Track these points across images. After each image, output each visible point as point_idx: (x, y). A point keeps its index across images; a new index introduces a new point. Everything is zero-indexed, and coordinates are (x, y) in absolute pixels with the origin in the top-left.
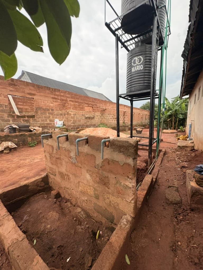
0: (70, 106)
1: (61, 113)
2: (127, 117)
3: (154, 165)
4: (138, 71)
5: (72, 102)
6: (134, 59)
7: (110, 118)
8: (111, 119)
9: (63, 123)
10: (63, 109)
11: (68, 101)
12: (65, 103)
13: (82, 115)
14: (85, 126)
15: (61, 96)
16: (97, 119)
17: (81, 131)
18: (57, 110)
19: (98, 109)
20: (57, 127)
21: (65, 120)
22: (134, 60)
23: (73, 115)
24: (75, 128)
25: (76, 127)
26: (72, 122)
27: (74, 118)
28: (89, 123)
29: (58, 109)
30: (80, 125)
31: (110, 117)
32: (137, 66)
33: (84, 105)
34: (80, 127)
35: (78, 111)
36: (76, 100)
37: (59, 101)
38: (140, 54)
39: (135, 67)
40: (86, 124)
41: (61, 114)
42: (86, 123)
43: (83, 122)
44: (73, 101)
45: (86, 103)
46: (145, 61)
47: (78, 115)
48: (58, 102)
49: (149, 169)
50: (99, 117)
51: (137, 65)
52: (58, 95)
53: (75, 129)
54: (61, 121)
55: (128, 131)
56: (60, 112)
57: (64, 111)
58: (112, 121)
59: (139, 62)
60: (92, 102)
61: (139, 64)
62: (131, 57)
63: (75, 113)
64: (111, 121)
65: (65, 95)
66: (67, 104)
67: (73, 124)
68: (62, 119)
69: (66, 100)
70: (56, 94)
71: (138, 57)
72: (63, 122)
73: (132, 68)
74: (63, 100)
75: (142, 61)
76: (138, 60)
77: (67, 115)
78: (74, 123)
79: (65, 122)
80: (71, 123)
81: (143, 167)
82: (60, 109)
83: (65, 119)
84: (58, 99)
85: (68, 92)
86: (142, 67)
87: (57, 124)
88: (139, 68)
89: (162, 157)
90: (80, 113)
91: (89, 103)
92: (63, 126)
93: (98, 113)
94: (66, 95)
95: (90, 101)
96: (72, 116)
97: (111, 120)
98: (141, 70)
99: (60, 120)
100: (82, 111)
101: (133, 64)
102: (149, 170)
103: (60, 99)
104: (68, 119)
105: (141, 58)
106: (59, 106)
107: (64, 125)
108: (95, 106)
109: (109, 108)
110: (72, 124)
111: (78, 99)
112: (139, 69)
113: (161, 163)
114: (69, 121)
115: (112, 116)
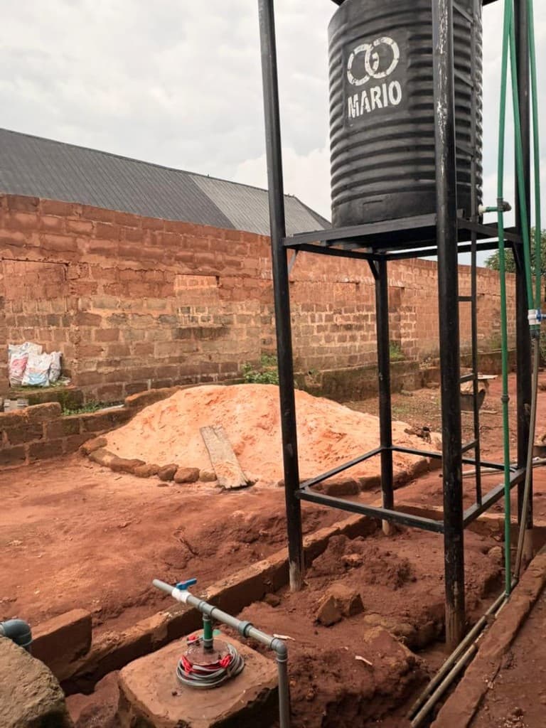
0: (95, 278)
1: (52, 312)
2: (414, 318)
3: (472, 647)
4: (377, 111)
5: (103, 258)
6: (357, 51)
7: (315, 325)
8: (320, 329)
9: (57, 365)
10: (60, 291)
11: (81, 255)
12: (67, 265)
13: (162, 319)
14: (175, 373)
15: (44, 229)
16: (245, 337)
17: (143, 406)
18: (32, 296)
19: (249, 282)
20: (24, 387)
21: (67, 349)
22: (356, 57)
23: (110, 319)
24: (120, 386)
25: (124, 384)
26: (102, 357)
27: (117, 339)
28: (200, 357)
29: (39, 291)
30: (149, 373)
31: (313, 321)
32: (372, 90)
33: (170, 269)
34: (149, 382)
35: (138, 301)
36: (128, 247)
37: (33, 255)
38: (382, 24)
39: (364, 94)
40: (184, 364)
41: (52, 315)
42: (181, 359)
43: (167, 356)
44: (107, 253)
45: (179, 259)
46: (410, 62)
47: (137, 317)
48: (27, 260)
49: (434, 680)
50: (253, 323)
51: (373, 82)
52: (27, 229)
53: (119, 394)
54: (49, 353)
55: (417, 392)
56: (48, 308)
57: (62, 303)
58: (328, 340)
59: (380, 70)
60: (213, 250)
61: (382, 75)
62: (341, 42)
63: (119, 312)
64: (323, 342)
65: (64, 225)
66: (74, 270)
67: (112, 369)
68: (58, 342)
69: (73, 251)
70: (19, 222)
71: (376, 43)
72: (61, 360)
73: (350, 99)
74: (55, 250)
75: (395, 62)
76: (375, 56)
77: (79, 323)
78: (118, 363)
79: (68, 360)
80: (100, 364)
81: (388, 680)
82: (46, 292)
83: (68, 343)
84: (30, 247)
85: (84, 207)
86: (395, 95)
87: (27, 373)
88: (381, 98)
89: (535, 592)
90: (149, 307)
91: (200, 255)
92: (59, 378)
93: (250, 302)
94: (72, 224)
95: (205, 248)
96: (105, 325)
97: (322, 334)
98: (390, 109)
99: (47, 348)
100: (159, 297)
101: (350, 77)
102: (431, 693)
103: (38, 244)
104: (84, 342)
105: (389, 48)
106: (42, 275)
107: (63, 373)
108: (233, 270)
109: (311, 275)
110: (100, 370)
111: (136, 240)
112: (380, 106)
113: (517, 634)
114: (87, 355)
115: (328, 313)
